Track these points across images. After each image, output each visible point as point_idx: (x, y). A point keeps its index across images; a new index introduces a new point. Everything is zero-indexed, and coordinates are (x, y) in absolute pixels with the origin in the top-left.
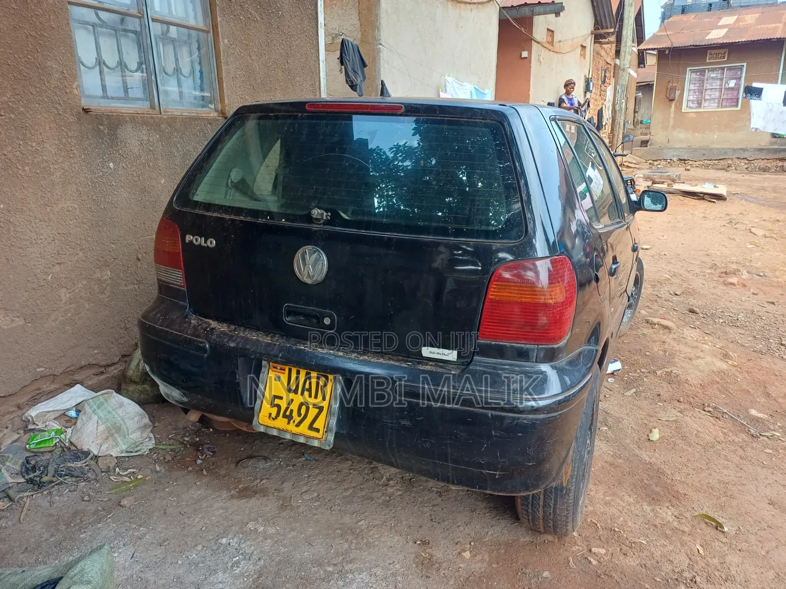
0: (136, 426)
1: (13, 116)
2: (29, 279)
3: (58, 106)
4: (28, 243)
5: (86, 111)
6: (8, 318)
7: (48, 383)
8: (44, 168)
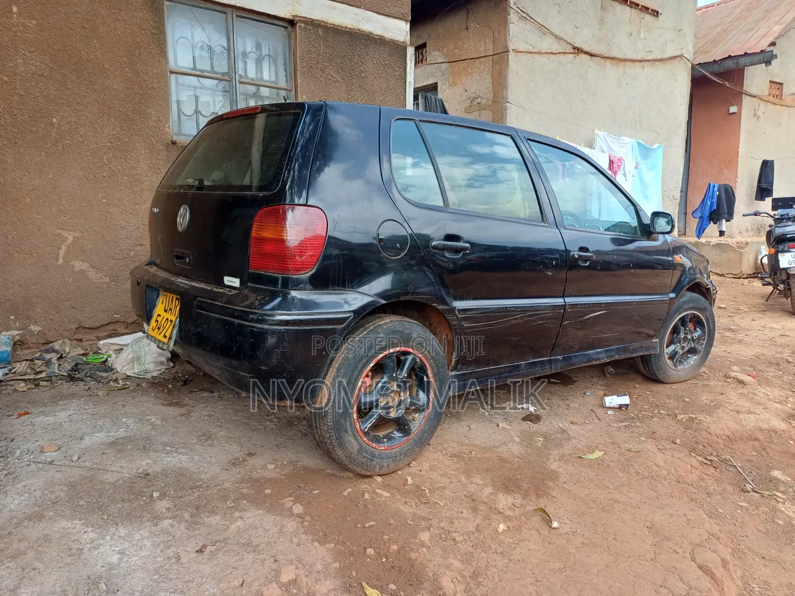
0: (153, 360)
1: (119, 144)
2: (117, 251)
3: (152, 139)
4: (119, 227)
5: (174, 143)
6: (98, 275)
7: (123, 328)
8: (137, 179)
